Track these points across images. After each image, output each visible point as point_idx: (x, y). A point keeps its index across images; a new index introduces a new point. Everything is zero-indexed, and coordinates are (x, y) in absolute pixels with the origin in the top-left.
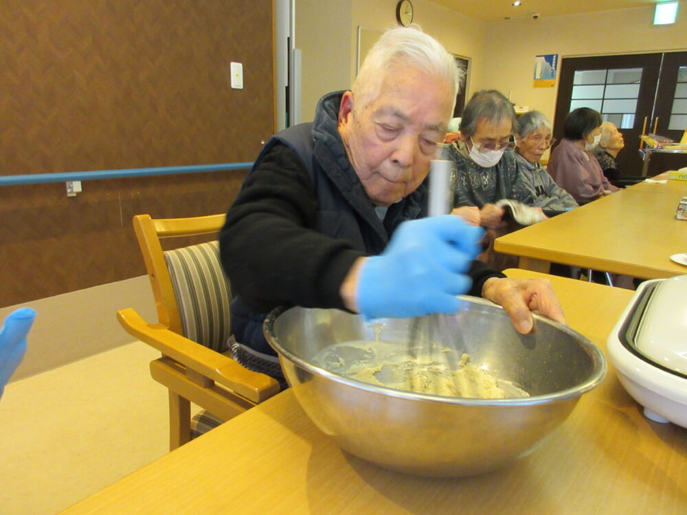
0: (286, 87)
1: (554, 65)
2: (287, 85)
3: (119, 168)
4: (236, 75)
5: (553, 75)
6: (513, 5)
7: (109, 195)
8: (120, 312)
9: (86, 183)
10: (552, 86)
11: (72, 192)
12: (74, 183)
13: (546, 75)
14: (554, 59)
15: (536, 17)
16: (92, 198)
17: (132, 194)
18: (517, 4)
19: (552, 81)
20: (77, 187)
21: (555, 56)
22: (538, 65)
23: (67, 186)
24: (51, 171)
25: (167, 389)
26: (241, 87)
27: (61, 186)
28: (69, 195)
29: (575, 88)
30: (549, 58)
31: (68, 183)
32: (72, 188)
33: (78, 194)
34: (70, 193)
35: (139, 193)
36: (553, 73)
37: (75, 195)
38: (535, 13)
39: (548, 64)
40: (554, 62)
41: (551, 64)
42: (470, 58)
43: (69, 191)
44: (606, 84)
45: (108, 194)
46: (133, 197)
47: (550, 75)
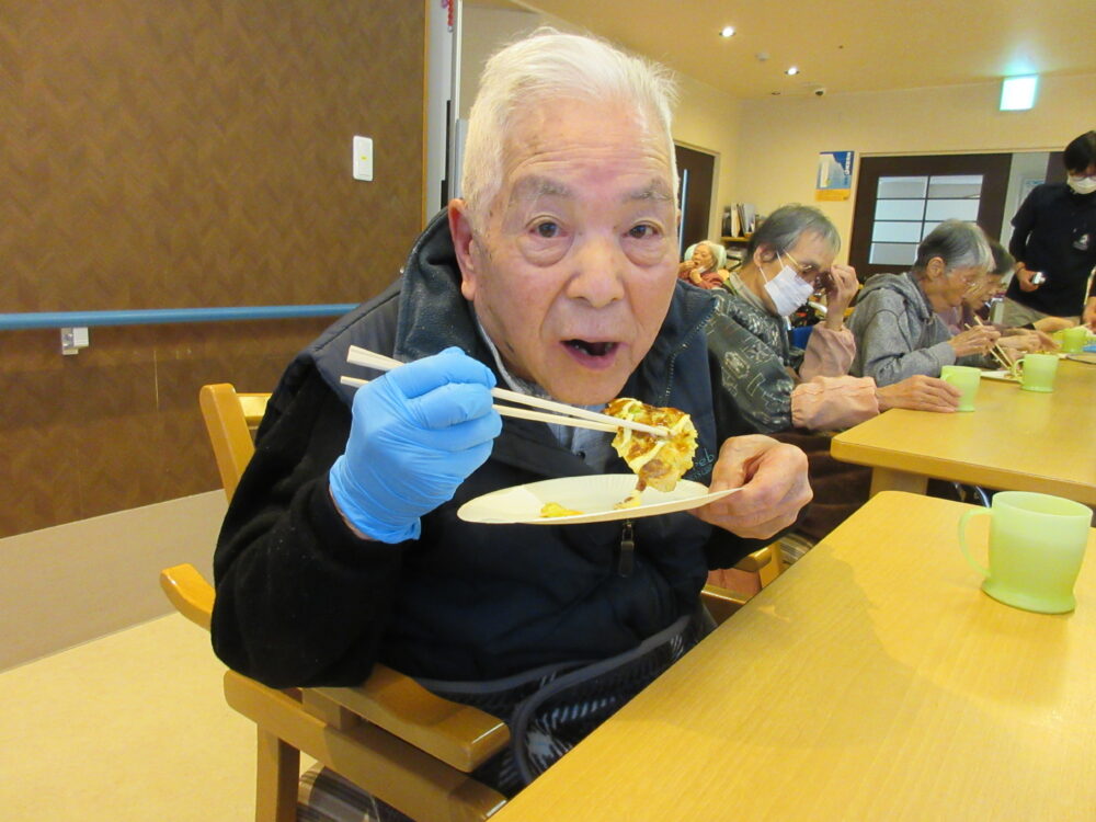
0: (443, 182)
1: (847, 167)
2: (444, 179)
3: (157, 306)
4: (362, 158)
5: (846, 183)
6: (787, 73)
7: (137, 355)
8: (167, 572)
9: (96, 333)
10: (846, 199)
11: (71, 346)
12: (76, 331)
13: (837, 182)
14: (848, 158)
15: (819, 93)
16: (107, 358)
17: (177, 352)
18: (792, 71)
19: (845, 192)
20: (81, 338)
21: (849, 154)
22: (823, 167)
23: (63, 336)
24: (34, 308)
25: (255, 725)
26: (370, 178)
27: (51, 336)
28: (65, 352)
29: (879, 204)
30: (840, 157)
31: (64, 332)
32: (72, 339)
33: (82, 350)
34: (67, 348)
35: (189, 351)
36: (846, 179)
37: (76, 352)
38: (820, 87)
39: (840, 165)
40: (848, 163)
41: (844, 167)
42: (718, 153)
43: (65, 345)
44: (927, 199)
45: (135, 352)
46: (178, 357)
47: (843, 182)
